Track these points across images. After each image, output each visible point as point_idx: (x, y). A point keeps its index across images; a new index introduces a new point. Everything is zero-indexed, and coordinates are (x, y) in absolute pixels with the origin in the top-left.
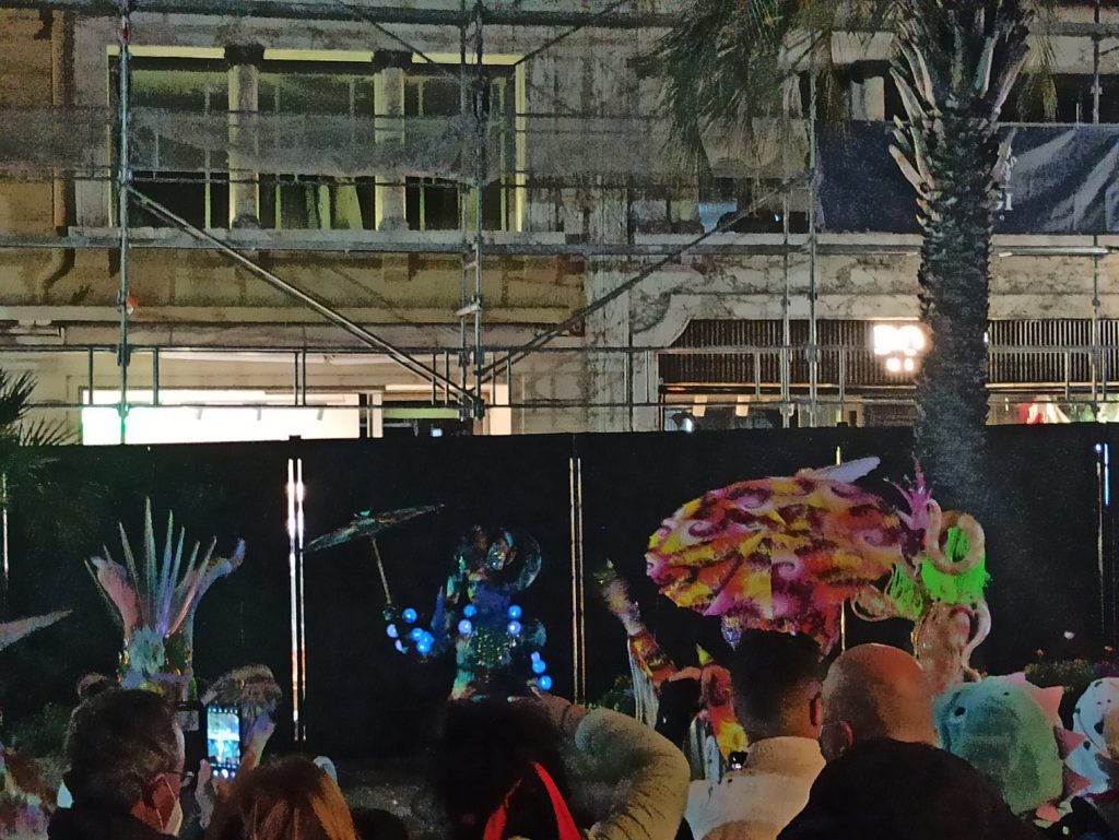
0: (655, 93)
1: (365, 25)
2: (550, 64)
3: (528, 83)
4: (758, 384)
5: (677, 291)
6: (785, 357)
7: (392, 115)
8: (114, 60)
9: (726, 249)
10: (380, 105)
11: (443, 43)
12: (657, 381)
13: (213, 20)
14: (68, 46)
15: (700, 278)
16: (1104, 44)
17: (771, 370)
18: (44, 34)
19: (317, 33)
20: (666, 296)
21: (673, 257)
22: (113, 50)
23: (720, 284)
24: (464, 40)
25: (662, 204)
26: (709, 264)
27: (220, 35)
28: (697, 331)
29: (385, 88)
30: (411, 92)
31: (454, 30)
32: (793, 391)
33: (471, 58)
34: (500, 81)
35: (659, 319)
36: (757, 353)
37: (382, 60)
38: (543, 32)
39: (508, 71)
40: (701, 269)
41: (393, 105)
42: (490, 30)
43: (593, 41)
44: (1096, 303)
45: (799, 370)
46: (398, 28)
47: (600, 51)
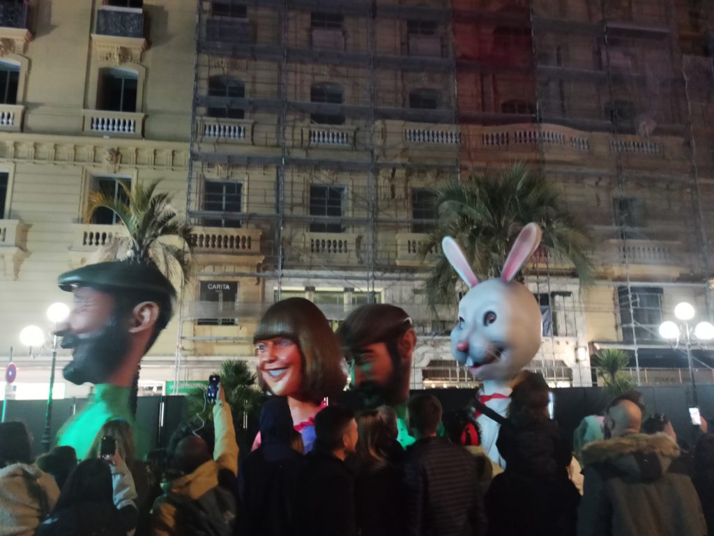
0: (420, 298)
1: (344, 281)
2: (391, 291)
3: (385, 296)
4: (450, 378)
5: (427, 352)
6: (458, 370)
7: (348, 304)
8: (275, 291)
9: (440, 341)
10: (346, 301)
11: (363, 285)
12: (422, 377)
13: (302, 280)
14: (264, 287)
15: (432, 348)
16: (540, 285)
17: (454, 374)
18: (258, 284)
19: (329, 283)
20: (424, 354)
21: (425, 343)
22: (276, 288)
23: (438, 350)
24: (368, 284)
25: (421, 328)
26: (435, 345)
27: (304, 284)
28: (433, 363)
29: (346, 298)
30: (354, 300)
31: (365, 282)
32: (460, 380)
33: (371, 290)
34: (377, 296)
35: (422, 359)
36: (450, 369)
37: (346, 290)
38: (389, 282)
39: (379, 293)
40: (433, 346)
41: (349, 302)
42: (376, 282)
43: (402, 285)
44: (543, 355)
45: (462, 374)
46: (352, 281)
47: (404, 288)
